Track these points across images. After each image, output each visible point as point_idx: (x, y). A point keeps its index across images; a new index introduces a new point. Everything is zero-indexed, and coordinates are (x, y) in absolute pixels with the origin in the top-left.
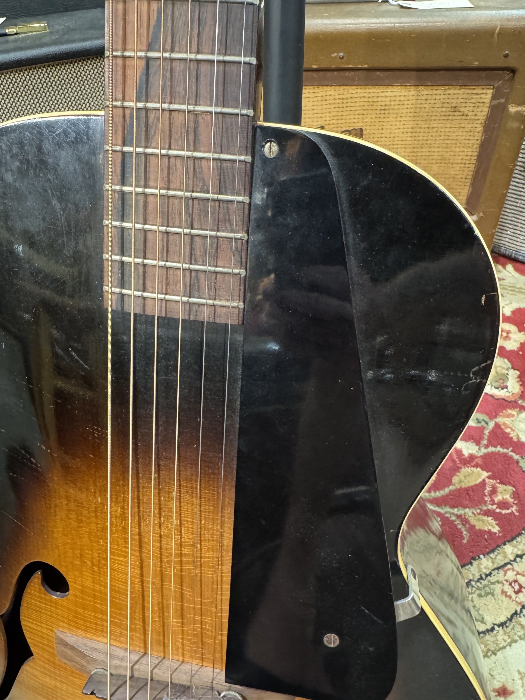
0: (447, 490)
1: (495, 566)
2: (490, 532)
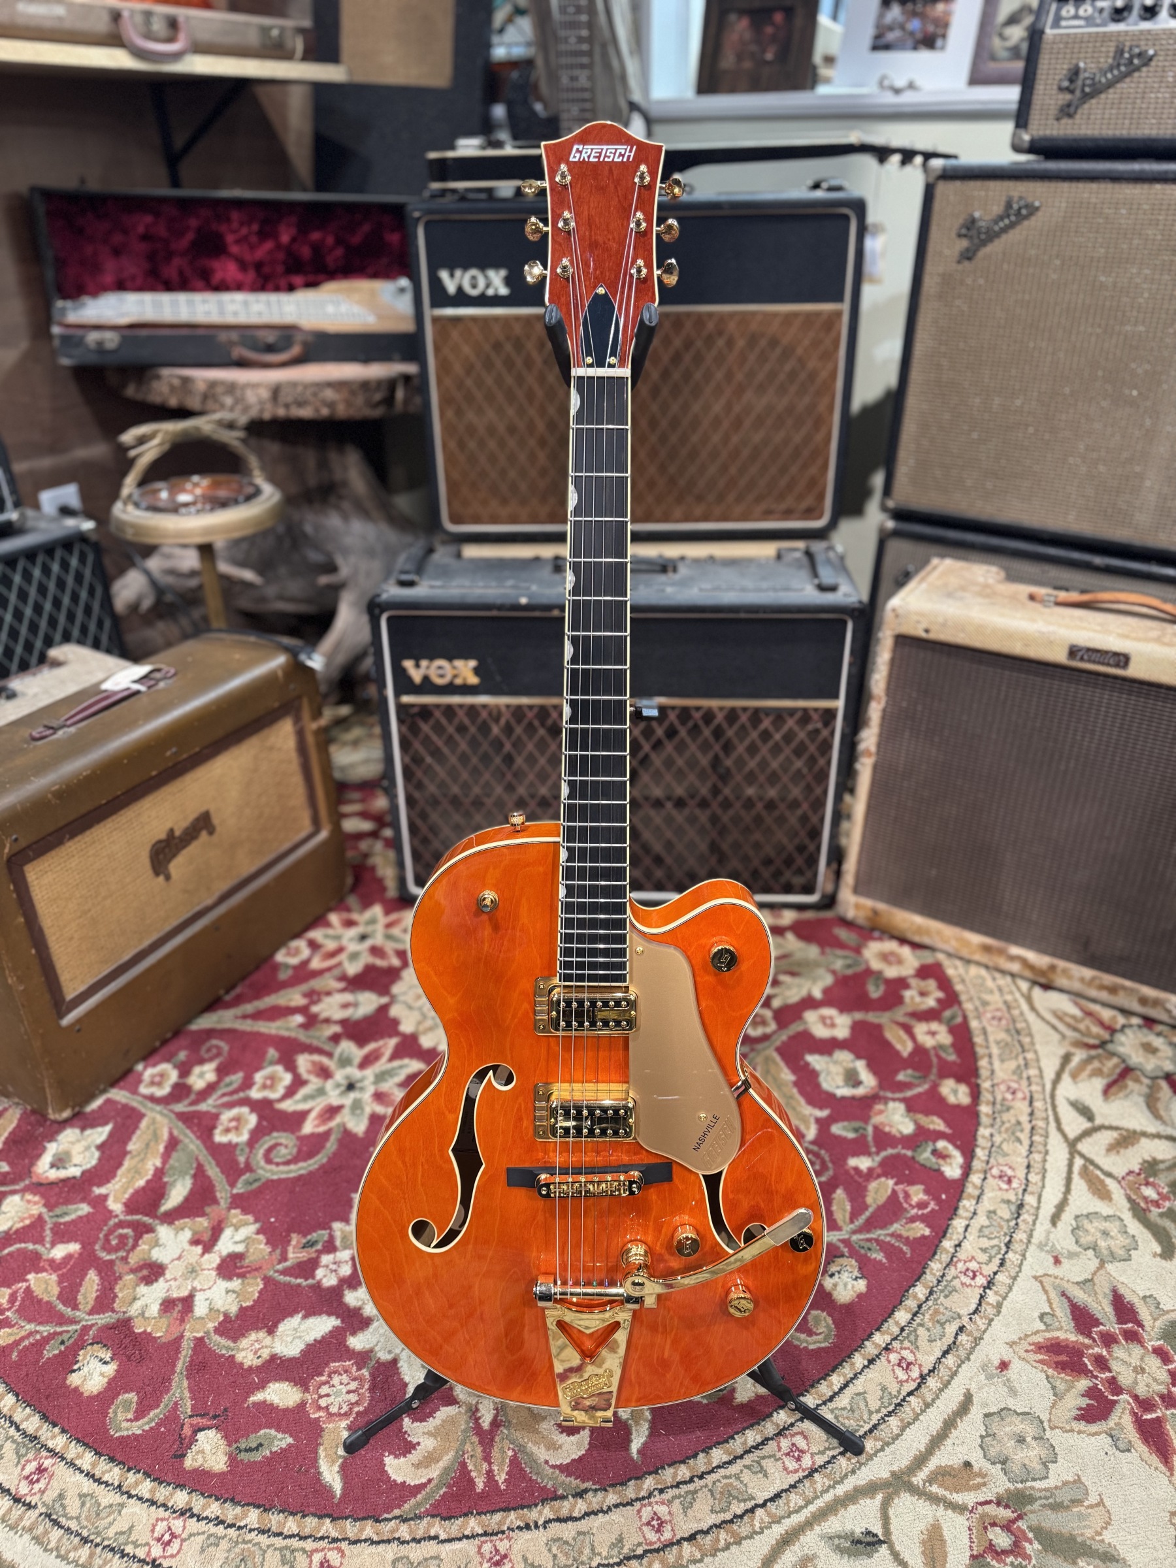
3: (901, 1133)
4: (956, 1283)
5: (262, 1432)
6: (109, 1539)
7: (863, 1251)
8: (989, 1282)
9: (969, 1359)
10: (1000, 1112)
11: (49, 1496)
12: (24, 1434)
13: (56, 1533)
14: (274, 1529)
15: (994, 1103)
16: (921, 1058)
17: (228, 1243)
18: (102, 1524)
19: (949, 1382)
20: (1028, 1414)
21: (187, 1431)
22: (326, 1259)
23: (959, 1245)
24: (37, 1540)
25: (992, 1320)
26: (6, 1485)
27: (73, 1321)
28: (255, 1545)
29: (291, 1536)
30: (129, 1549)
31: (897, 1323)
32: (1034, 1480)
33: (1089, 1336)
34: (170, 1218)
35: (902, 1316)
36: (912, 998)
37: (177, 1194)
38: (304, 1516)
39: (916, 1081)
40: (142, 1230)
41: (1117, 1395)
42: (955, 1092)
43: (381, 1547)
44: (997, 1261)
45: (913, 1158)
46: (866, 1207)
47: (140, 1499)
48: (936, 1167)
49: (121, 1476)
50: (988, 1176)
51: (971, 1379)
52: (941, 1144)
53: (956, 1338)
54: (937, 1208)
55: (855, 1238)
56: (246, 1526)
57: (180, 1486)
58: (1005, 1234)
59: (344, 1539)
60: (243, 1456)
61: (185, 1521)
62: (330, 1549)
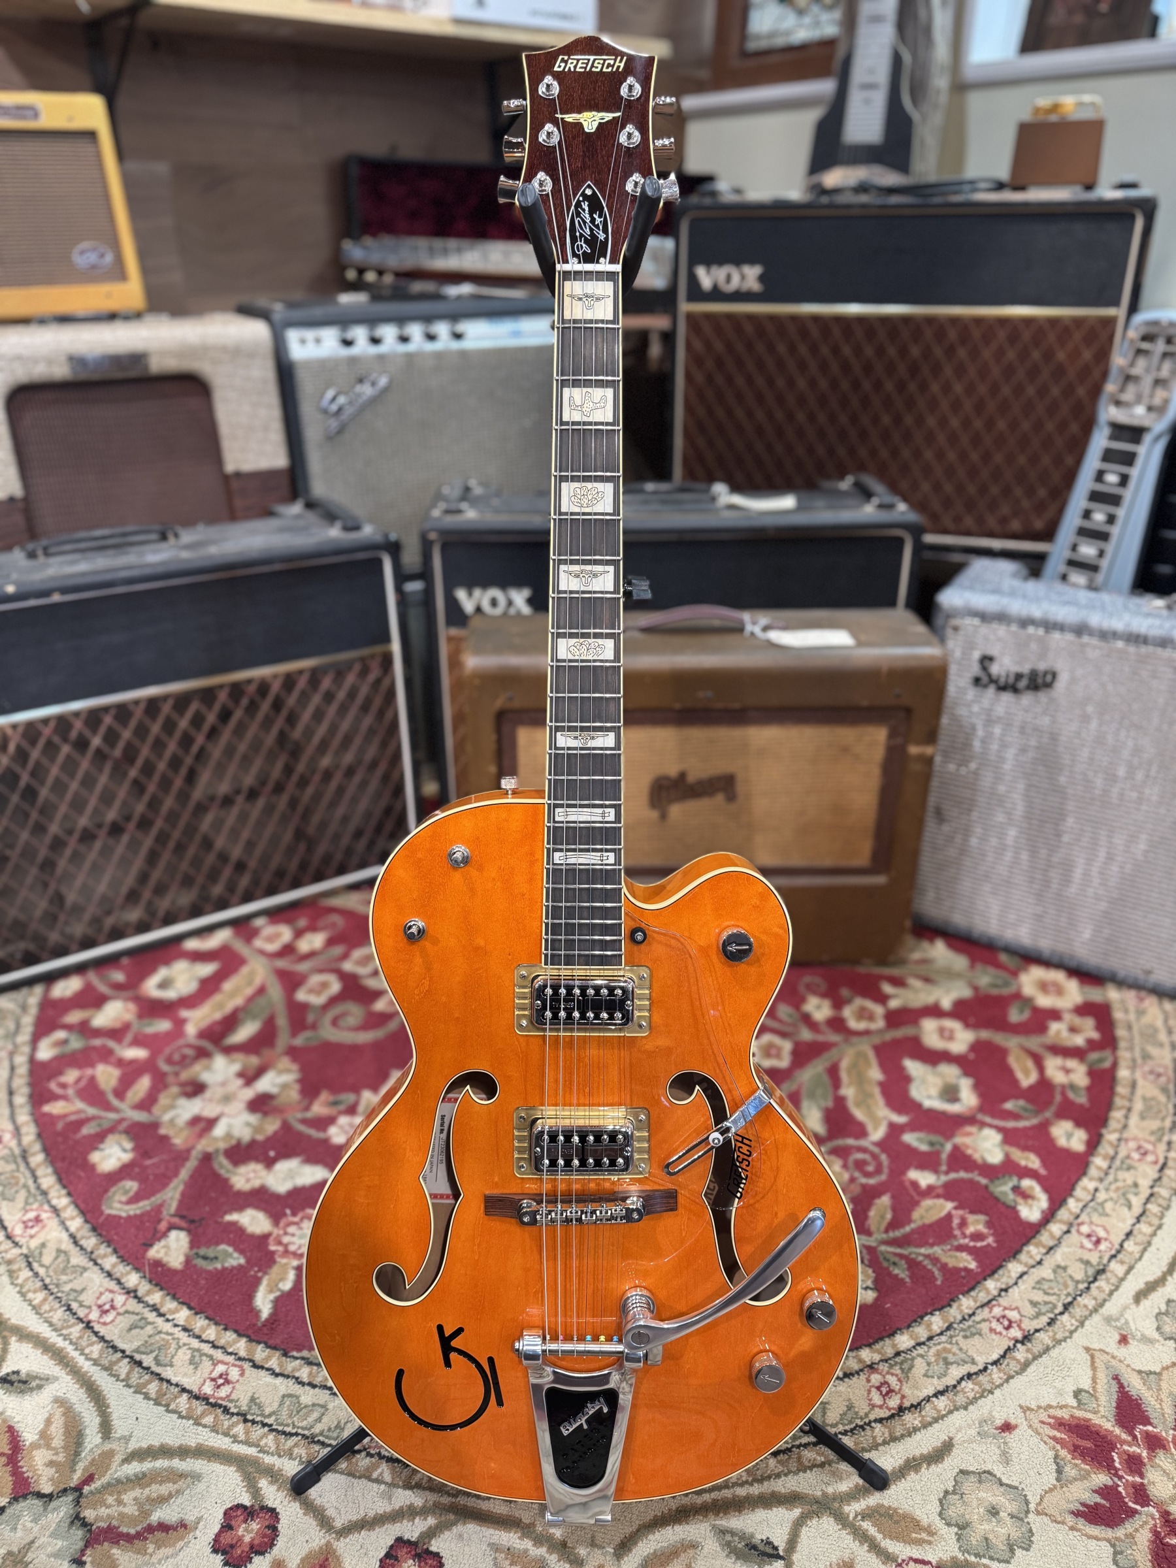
0: (908, 1229)
1: (978, 1304)
2: (966, 1269)
3: (983, 1159)
4: (984, 1327)
5: (223, 1247)
6: (63, 1292)
7: (885, 1264)
8: (1027, 1338)
9: (966, 1408)
10: (1117, 1169)
11: (34, 1243)
12: (38, 1188)
13: (26, 1273)
14: (197, 1331)
15: (1113, 1158)
16: (1043, 1091)
17: (266, 1083)
18: (64, 1278)
19: (930, 1424)
20: (1016, 1488)
21: (163, 1226)
22: (343, 1120)
23: (1006, 1290)
24: (11, 1274)
25: (1012, 1377)
26: (6, 1223)
27: (116, 1110)
28: (174, 1339)
29: (207, 1342)
30: (74, 1305)
31: (894, 1346)
32: (991, 1558)
33: (1131, 1432)
34: (229, 1050)
35: (903, 1340)
36: (1058, 1032)
37: (245, 1032)
38: (226, 1329)
39: (1025, 1114)
40: (202, 1054)
41: (1142, 1507)
42: (1069, 1136)
43: (280, 1379)
44: (1044, 1320)
45: (986, 1187)
46: (910, 1221)
47: (102, 1269)
48: (1012, 1204)
49: (96, 1245)
50: (1073, 1230)
51: (959, 1430)
52: (1027, 1183)
53: (959, 1382)
54: (994, 1245)
55: (883, 1248)
56: (173, 1320)
57: (137, 1269)
58: (1068, 1294)
59: (250, 1360)
60: (200, 1263)
61: (127, 1299)
62: (234, 1365)
